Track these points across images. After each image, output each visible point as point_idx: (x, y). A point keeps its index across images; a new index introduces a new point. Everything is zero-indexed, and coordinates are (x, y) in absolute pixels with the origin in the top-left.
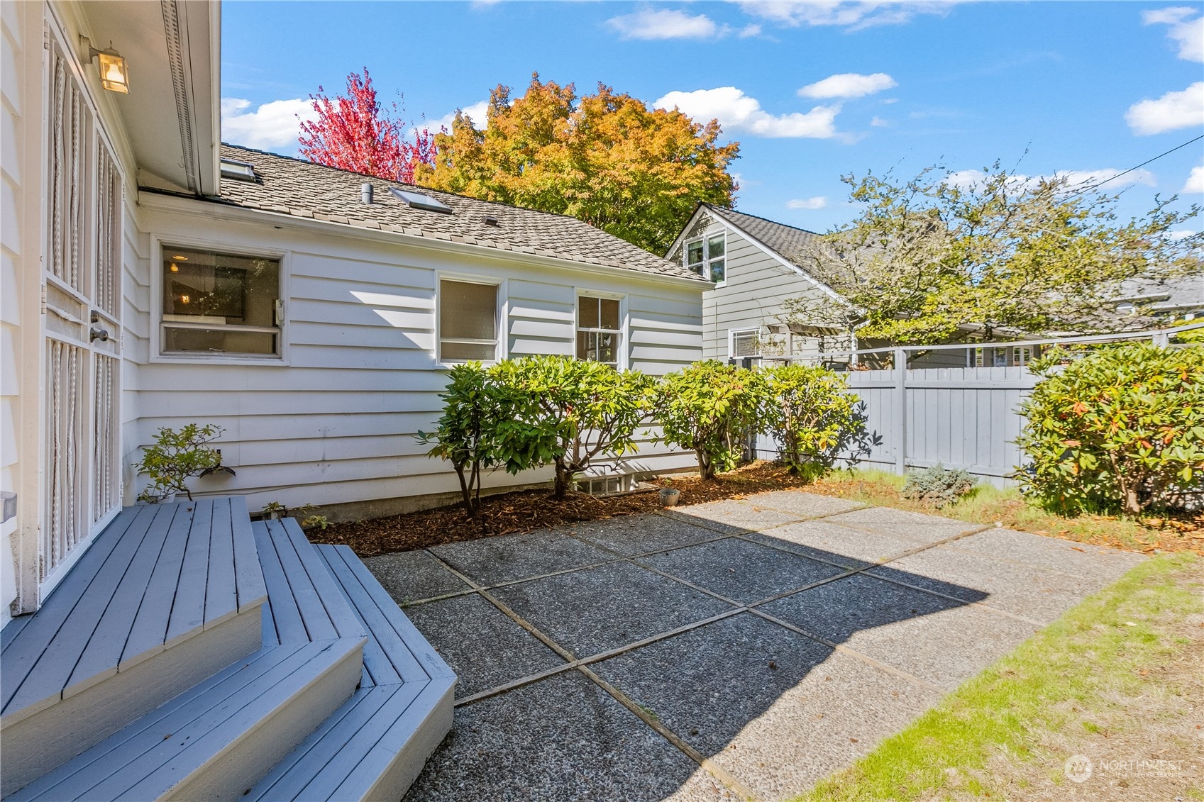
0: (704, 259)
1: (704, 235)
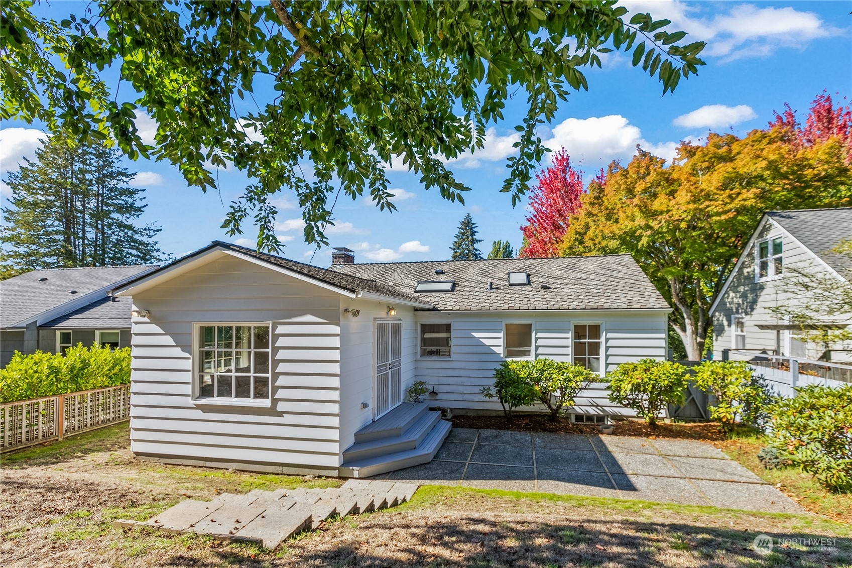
0: (769, 255)
1: (768, 237)
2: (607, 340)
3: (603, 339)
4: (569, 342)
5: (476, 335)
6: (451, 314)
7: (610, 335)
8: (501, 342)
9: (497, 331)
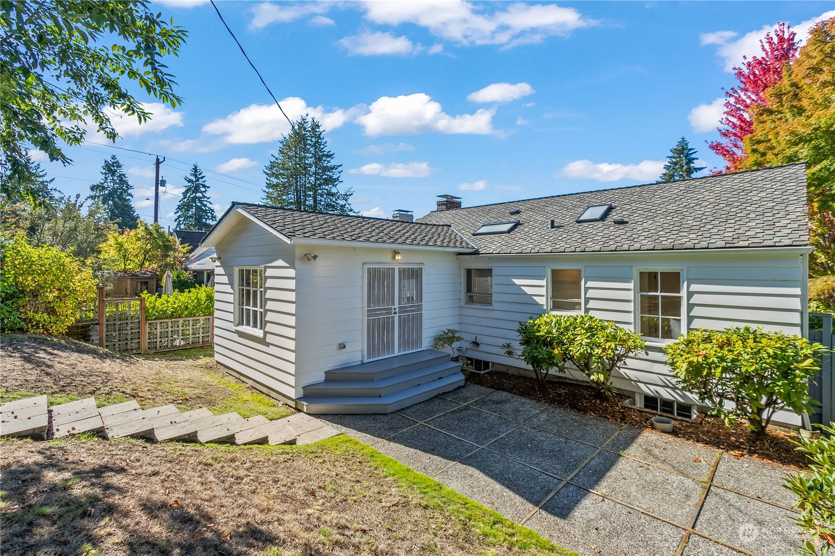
2: (690, 294)
3: (683, 293)
4: (630, 295)
5: (517, 282)
6: (491, 257)
7: (694, 287)
8: (543, 291)
9: (540, 277)
